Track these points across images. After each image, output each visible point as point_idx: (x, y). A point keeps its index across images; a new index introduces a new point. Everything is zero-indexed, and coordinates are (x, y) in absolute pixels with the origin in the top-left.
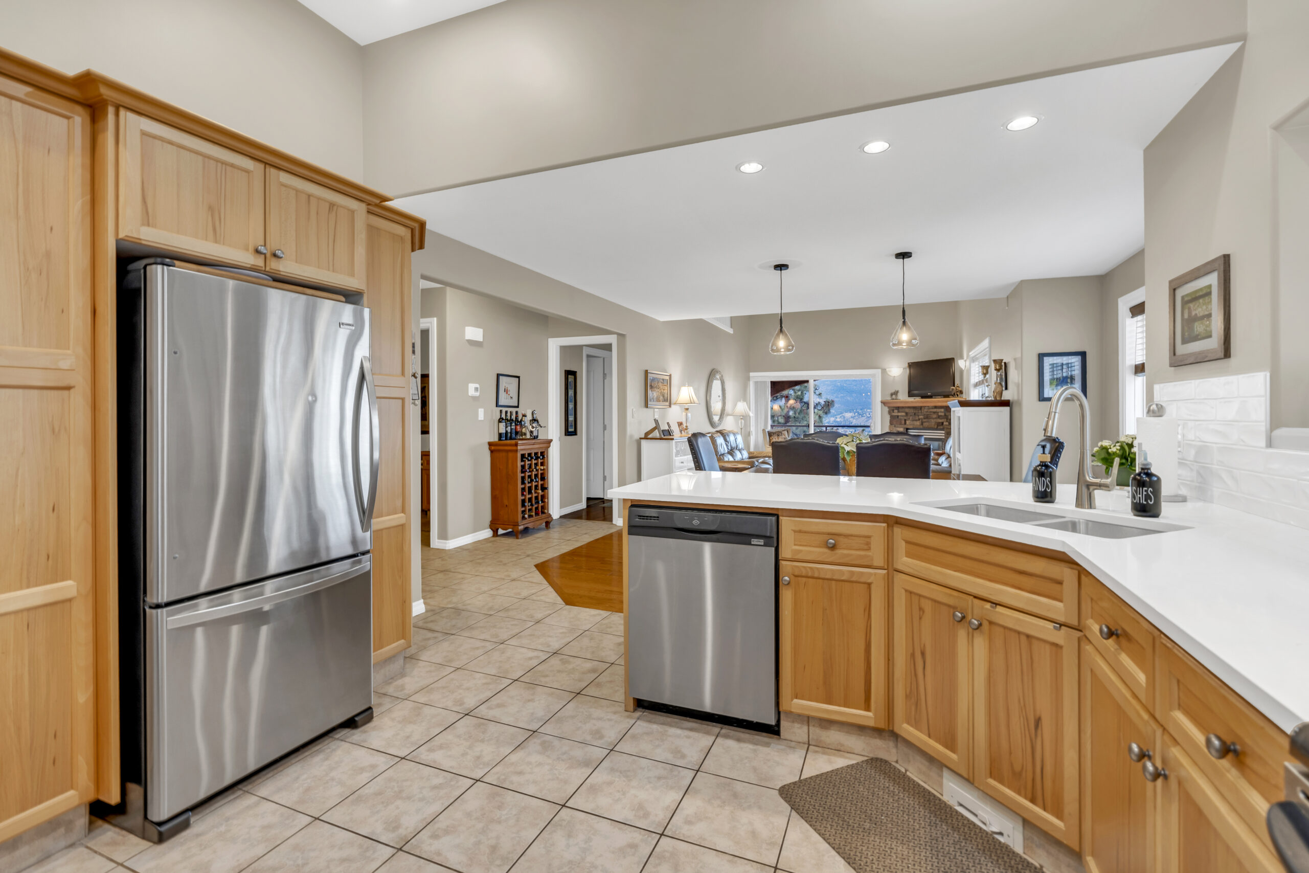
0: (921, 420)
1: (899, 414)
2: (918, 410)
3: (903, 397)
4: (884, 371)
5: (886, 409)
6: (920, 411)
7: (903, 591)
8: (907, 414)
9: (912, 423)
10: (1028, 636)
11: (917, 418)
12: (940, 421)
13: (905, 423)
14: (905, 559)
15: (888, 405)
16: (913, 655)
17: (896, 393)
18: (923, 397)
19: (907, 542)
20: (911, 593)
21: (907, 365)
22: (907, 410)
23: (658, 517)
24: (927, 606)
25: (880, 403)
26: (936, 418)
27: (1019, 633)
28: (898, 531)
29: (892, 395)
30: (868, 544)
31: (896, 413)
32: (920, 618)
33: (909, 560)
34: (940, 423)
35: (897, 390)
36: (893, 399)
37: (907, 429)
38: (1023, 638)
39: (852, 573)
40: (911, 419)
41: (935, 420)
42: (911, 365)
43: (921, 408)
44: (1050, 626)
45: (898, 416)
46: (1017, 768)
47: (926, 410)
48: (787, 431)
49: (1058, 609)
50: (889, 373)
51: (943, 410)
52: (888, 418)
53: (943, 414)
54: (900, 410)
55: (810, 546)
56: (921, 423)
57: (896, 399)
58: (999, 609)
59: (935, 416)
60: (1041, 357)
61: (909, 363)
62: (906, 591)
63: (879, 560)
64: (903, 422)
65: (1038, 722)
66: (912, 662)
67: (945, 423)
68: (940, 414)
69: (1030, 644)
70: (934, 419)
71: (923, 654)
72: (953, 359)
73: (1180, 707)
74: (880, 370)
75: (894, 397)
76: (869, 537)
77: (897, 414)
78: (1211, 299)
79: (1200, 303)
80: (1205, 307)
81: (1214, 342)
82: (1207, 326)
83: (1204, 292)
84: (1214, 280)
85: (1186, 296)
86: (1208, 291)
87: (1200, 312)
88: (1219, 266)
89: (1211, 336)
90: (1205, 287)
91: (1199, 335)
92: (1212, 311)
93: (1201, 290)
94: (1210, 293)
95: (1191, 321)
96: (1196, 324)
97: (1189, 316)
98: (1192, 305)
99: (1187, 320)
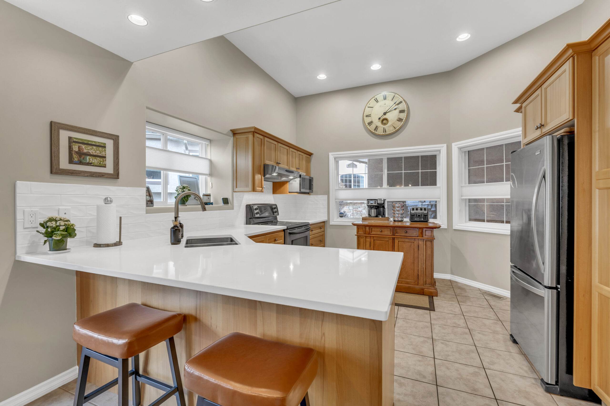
78: (105, 150)
79: (93, 148)
80: (98, 152)
81: (109, 169)
82: (101, 161)
83: (98, 144)
84: (109, 143)
85: (76, 138)
86: (102, 145)
87: (92, 152)
88: (115, 139)
89: (105, 167)
90: (99, 142)
91: (91, 163)
92: (107, 156)
93: (95, 142)
94: (105, 147)
95: (80, 153)
96: (88, 157)
97: (79, 150)
98: (83, 146)
99: (76, 152)
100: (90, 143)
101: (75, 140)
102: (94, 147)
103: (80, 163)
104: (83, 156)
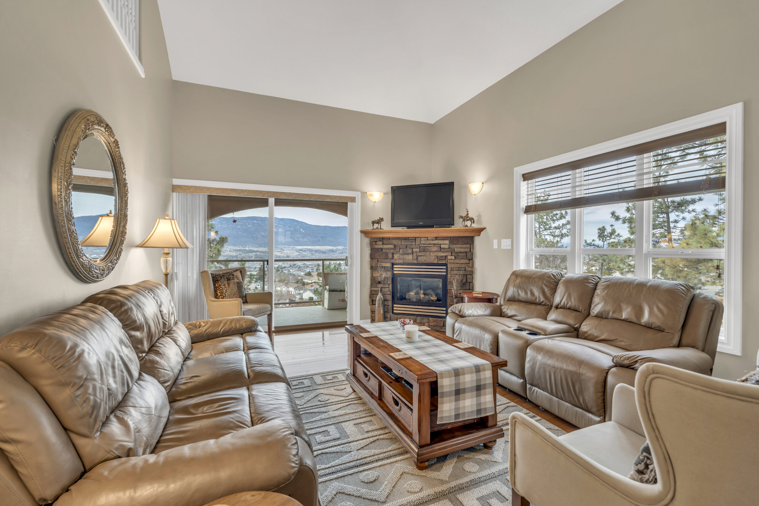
0: (415, 254)
1: (384, 246)
2: (412, 242)
3: (386, 226)
4: (364, 194)
5: (367, 240)
6: (414, 243)
8: (395, 246)
9: (401, 257)
11: (410, 251)
12: (443, 254)
13: (393, 257)
15: (369, 235)
17: (380, 221)
21: (390, 189)
22: (395, 242)
25: (360, 232)
26: (437, 251)
29: (373, 223)
31: (379, 245)
34: (443, 256)
35: (381, 218)
37: (393, 264)
40: (401, 252)
41: (435, 254)
42: (396, 190)
43: (416, 239)
45: (382, 249)
47: (423, 242)
48: (241, 272)
50: (370, 198)
51: (447, 242)
52: (367, 251)
53: (446, 246)
54: (385, 241)
56: (415, 257)
59: (435, 249)
61: (392, 187)
64: (390, 256)
67: (449, 257)
68: (442, 246)
70: (434, 252)
72: (450, 186)
74: (360, 193)
77: (381, 246)
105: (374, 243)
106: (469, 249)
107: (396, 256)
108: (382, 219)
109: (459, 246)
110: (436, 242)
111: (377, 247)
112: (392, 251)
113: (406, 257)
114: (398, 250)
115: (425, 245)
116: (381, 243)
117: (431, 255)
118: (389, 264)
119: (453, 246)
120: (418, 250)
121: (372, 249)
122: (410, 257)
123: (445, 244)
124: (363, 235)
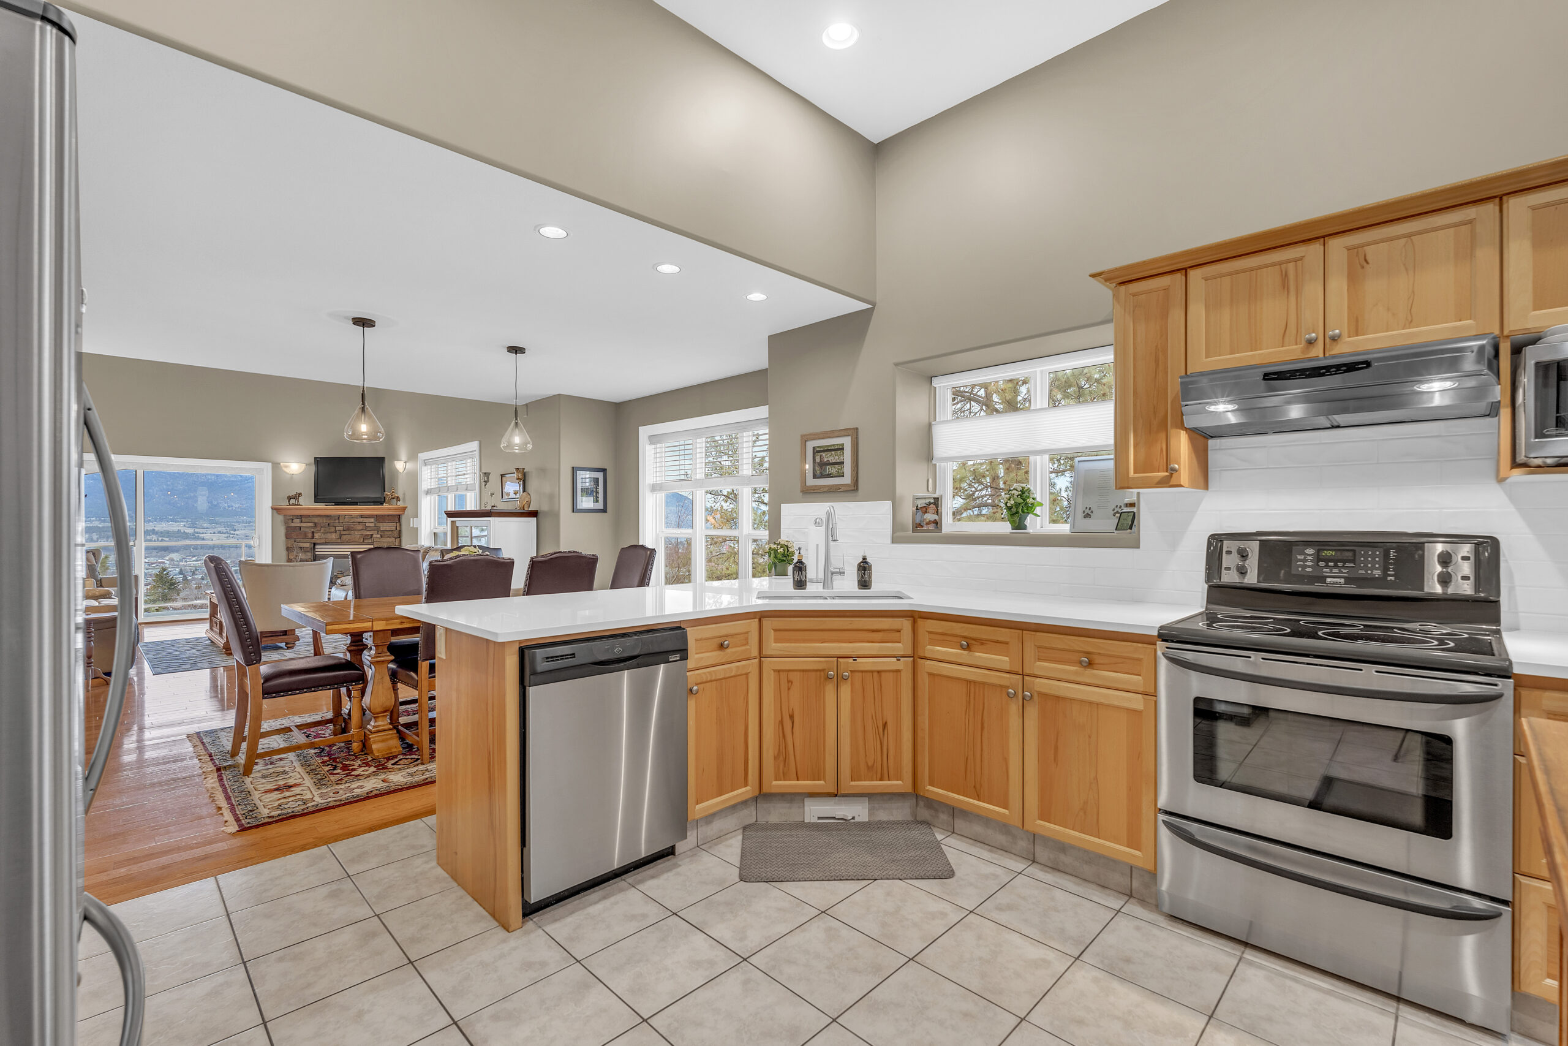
0: (338, 533)
1: (303, 525)
2: (335, 520)
3: (307, 503)
4: (276, 466)
5: (280, 518)
6: (337, 521)
7: (772, 671)
8: (315, 524)
9: (323, 536)
10: (878, 672)
11: (333, 529)
12: (368, 533)
13: (313, 537)
14: (774, 644)
15: (285, 513)
16: (781, 722)
17: (297, 496)
18: (337, 504)
19: (775, 630)
20: (779, 671)
21: (313, 461)
22: (316, 520)
23: (574, 654)
24: (795, 677)
25: (269, 510)
26: (362, 530)
27: (872, 672)
28: (766, 622)
29: (289, 498)
30: (747, 639)
31: (297, 523)
32: (789, 689)
33: (779, 645)
34: (368, 535)
35: (298, 493)
36: (293, 505)
37: (315, 544)
38: (875, 674)
39: (738, 667)
40: (322, 531)
41: (360, 533)
42: (318, 461)
43: (339, 517)
44: (894, 659)
45: (300, 527)
46: (870, 764)
47: (346, 520)
49: (899, 648)
50: (285, 469)
51: (372, 520)
52: (282, 531)
53: (372, 525)
54: (304, 519)
55: (707, 652)
56: (338, 537)
57: (297, 505)
58: (859, 660)
59: (360, 527)
60: (574, 470)
61: (315, 458)
62: (775, 671)
63: (755, 652)
64: (310, 535)
65: (885, 725)
66: (781, 727)
67: (375, 536)
68: (367, 524)
69: (880, 676)
70: (358, 530)
71: (791, 717)
72: (381, 460)
73: (1039, 660)
74: (270, 464)
75: (292, 501)
76: (747, 633)
77: (299, 525)
78: (843, 453)
79: (832, 454)
80: (836, 457)
81: (847, 480)
82: (839, 469)
83: (837, 447)
84: (847, 441)
85: (818, 447)
86: (841, 447)
87: (832, 459)
88: (854, 433)
89: (843, 476)
90: (837, 445)
91: (831, 474)
92: (845, 461)
93: (833, 445)
94: (842, 449)
95: (823, 464)
96: (828, 467)
97: (821, 461)
98: (824, 454)
99: (818, 463)
100: (829, 448)
101: (818, 449)
102: (833, 452)
103: (822, 476)
104: (824, 467)
105: (290, 521)
106: (394, 528)
107: (316, 536)
108: (300, 495)
109: (385, 524)
110: (361, 520)
111: (293, 525)
112: (312, 530)
113: (329, 536)
114: (319, 529)
115: (349, 524)
116: (298, 521)
117: (356, 533)
118: (308, 544)
119: (378, 524)
120: (341, 528)
121: (288, 528)
122: (334, 536)
123: (370, 523)
124: (275, 512)
